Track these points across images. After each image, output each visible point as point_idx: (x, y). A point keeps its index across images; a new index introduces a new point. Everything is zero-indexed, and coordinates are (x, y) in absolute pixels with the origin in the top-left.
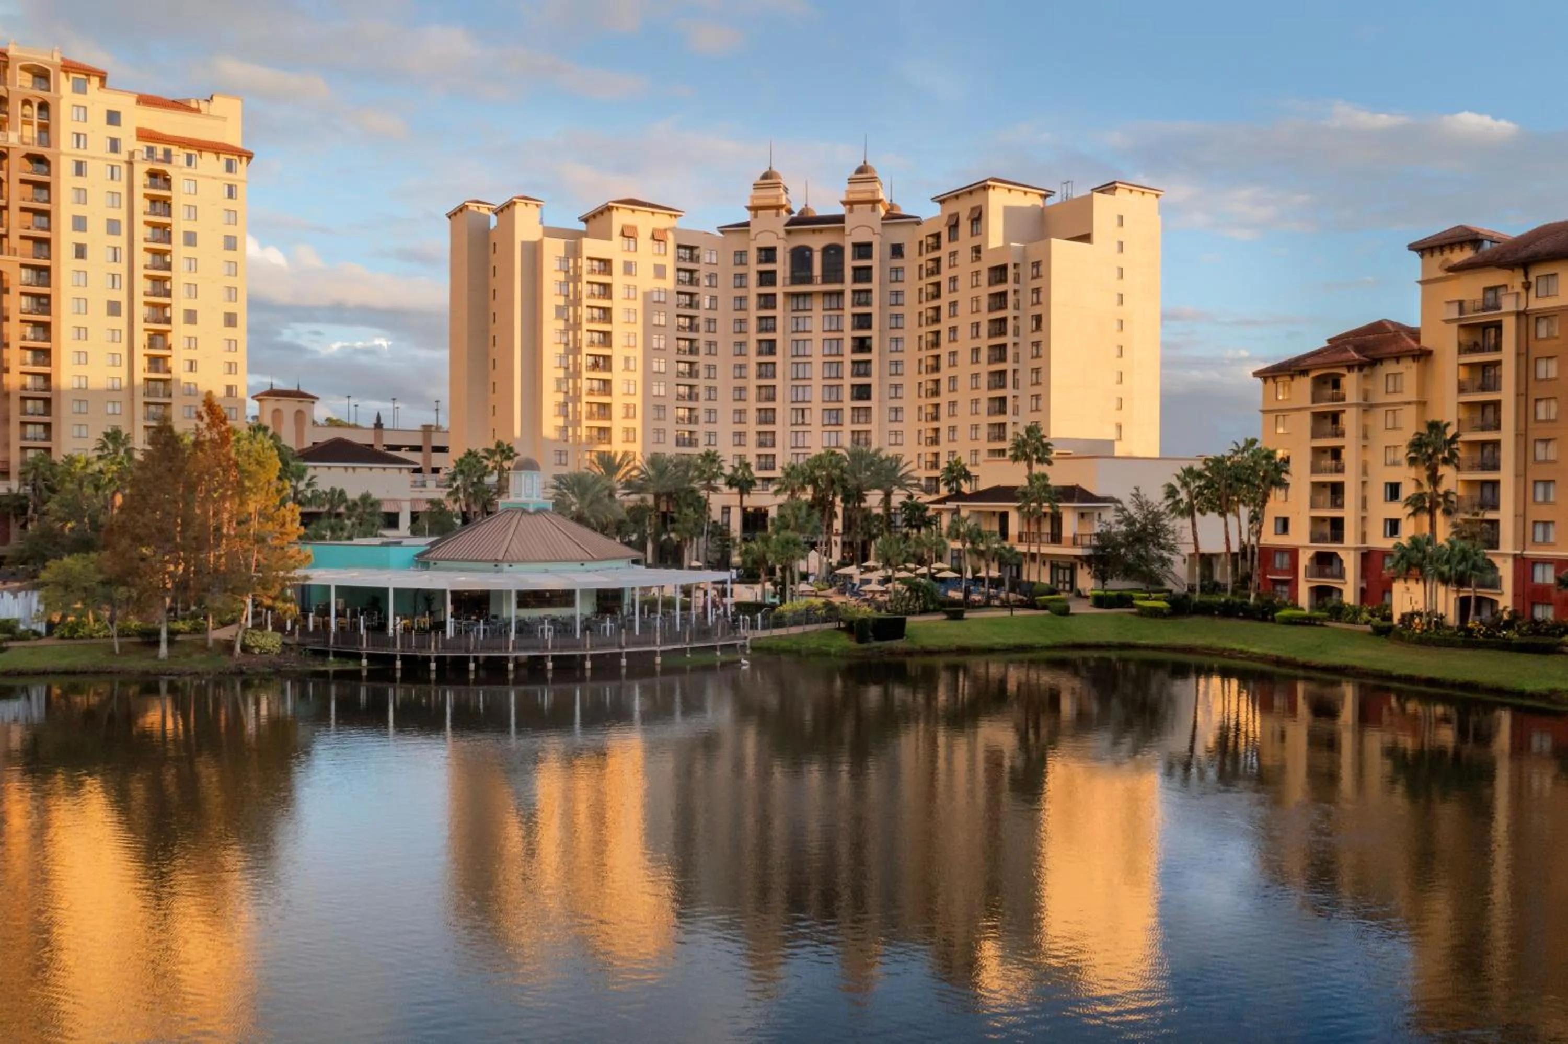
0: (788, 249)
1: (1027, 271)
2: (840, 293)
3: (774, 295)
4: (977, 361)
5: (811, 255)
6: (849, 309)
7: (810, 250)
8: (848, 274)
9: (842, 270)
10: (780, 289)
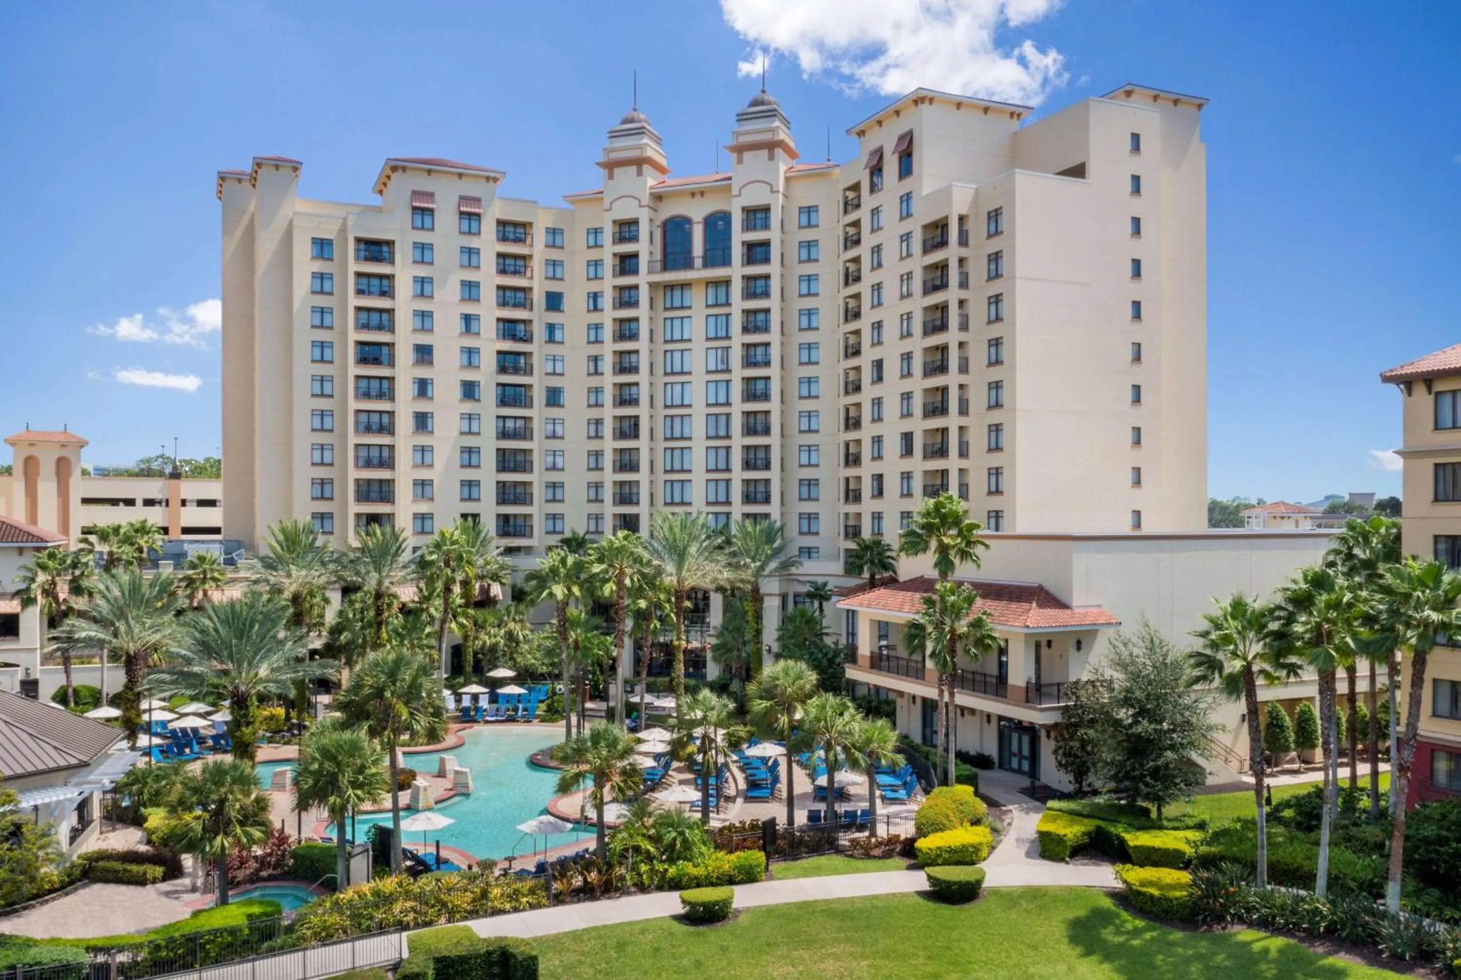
0: (659, 221)
1: (978, 228)
2: (727, 283)
3: (636, 287)
4: (910, 374)
5: (691, 228)
6: (738, 304)
7: (688, 221)
8: (737, 252)
9: (729, 248)
10: (643, 279)
